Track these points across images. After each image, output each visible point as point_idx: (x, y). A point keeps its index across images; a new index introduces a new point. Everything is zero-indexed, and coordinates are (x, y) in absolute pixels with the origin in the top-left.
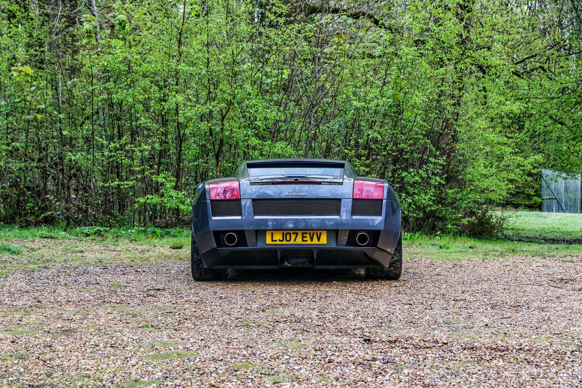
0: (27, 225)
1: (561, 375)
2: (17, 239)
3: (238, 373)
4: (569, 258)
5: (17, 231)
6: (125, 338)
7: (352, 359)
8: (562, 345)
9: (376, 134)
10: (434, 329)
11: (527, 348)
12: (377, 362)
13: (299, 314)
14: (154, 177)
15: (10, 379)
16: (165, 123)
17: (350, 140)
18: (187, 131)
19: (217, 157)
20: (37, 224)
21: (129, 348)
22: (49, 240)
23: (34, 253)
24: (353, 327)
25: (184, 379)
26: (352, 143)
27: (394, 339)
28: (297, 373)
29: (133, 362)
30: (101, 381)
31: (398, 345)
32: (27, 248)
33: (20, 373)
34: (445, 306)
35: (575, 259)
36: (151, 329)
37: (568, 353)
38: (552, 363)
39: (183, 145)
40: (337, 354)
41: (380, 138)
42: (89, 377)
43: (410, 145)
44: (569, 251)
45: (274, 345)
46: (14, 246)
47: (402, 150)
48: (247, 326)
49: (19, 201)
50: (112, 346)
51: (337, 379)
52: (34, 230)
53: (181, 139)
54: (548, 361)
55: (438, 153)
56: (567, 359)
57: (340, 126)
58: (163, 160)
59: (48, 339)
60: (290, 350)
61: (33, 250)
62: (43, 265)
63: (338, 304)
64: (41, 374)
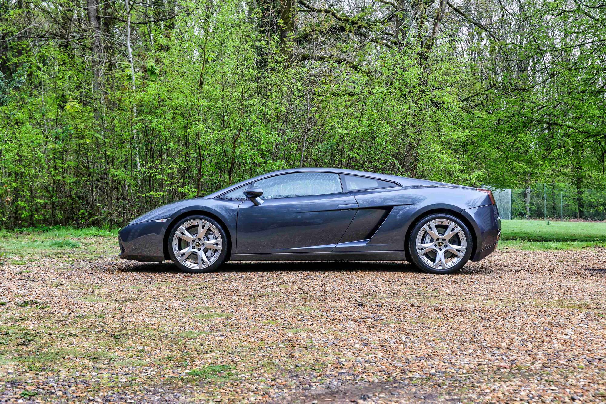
0: (78, 227)
1: (507, 326)
2: (73, 236)
3: (266, 327)
4: (506, 250)
5: (72, 231)
6: (175, 304)
7: (350, 317)
8: (506, 306)
9: (355, 155)
10: (409, 298)
11: (480, 309)
12: (370, 320)
13: (305, 288)
14: (179, 189)
15: (96, 330)
16: (187, 145)
17: (335, 160)
18: (206, 152)
19: (230, 172)
20: (88, 225)
21: (179, 311)
22: (99, 238)
23: (89, 247)
24: (348, 296)
25: (226, 331)
26: (337, 162)
27: (380, 304)
28: (310, 327)
29: (185, 319)
30: (164, 332)
31: (384, 308)
32: (83, 243)
33: (103, 327)
34: (416, 282)
35: (511, 251)
36: (194, 298)
37: (511, 312)
38: (500, 318)
39: (203, 163)
40: (339, 314)
41: (358, 157)
42: (154, 329)
43: (382, 164)
44: (505, 245)
45: (290, 308)
46: (73, 241)
47: (376, 167)
48: (268, 296)
49: (72, 208)
50: (167, 309)
51: (341, 331)
52: (85, 230)
53: (201, 158)
54: (497, 317)
55: (403, 170)
56: (510, 315)
57: (327, 148)
58: (187, 175)
59: (117, 305)
60: (303, 312)
61: (88, 244)
62: (98, 255)
63: (334, 281)
64: (118, 328)
